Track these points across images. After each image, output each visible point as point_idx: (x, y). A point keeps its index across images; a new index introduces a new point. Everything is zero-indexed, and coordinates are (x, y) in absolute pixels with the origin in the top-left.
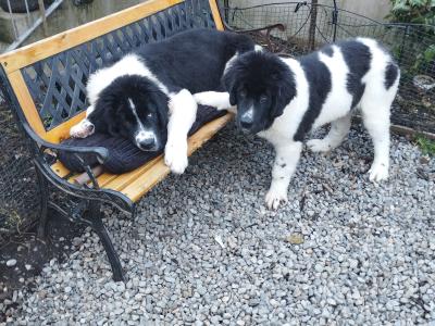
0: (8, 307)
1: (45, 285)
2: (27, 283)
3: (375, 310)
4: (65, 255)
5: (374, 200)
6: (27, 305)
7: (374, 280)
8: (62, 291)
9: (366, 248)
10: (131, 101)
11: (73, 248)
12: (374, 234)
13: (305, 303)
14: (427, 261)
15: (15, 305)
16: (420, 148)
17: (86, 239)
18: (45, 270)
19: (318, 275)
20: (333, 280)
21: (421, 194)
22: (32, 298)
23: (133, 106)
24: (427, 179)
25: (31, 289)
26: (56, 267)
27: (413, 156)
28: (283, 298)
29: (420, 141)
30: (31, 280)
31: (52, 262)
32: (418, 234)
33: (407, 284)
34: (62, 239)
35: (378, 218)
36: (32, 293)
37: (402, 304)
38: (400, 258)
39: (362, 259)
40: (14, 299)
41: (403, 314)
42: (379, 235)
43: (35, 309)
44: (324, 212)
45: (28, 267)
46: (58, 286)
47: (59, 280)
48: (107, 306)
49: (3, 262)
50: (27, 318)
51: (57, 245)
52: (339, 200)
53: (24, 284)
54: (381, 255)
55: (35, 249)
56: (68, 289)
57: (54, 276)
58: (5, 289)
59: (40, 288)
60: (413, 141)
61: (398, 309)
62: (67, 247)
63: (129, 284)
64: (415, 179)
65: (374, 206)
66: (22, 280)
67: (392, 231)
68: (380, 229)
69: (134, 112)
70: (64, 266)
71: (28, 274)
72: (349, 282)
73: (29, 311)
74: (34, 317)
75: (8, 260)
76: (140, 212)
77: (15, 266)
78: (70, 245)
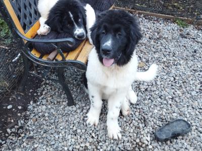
0: (18, 129)
1: (33, 115)
2: (22, 116)
3: (188, 97)
4: (36, 98)
5: (169, 50)
6: (28, 126)
7: (182, 84)
8: (44, 116)
9: (173, 71)
10: (70, 13)
11: (39, 94)
12: (174, 65)
13: (159, 99)
14: (199, 73)
15: (21, 127)
16: (178, 24)
17: (44, 88)
18: (29, 107)
19: (159, 86)
20: (166, 87)
21: (186, 45)
22: (29, 123)
23: (71, 16)
24: (186, 38)
25: (26, 118)
26: (34, 105)
27: (176, 29)
28: (149, 99)
29: (177, 21)
30: (24, 113)
31: (31, 103)
32: (191, 62)
33: (196, 84)
34: (31, 91)
35: (174, 57)
36: (28, 119)
37: (197, 92)
38: (189, 73)
39: (175, 77)
40: (20, 124)
41: (199, 96)
42: (176, 65)
43: (34, 127)
44: (150, 58)
45: (20, 108)
46: (41, 114)
47: (40, 111)
48: (71, 119)
49: (5, 108)
50: (32, 133)
51: (30, 94)
52: (154, 52)
53: (21, 116)
54: (181, 73)
55: (19, 98)
56: (46, 115)
57: (36, 109)
58: (12, 121)
59: (32, 117)
60: (174, 22)
61: (196, 95)
62: (35, 94)
63: (77, 106)
64: (181, 39)
65: (170, 53)
66: (19, 114)
67: (181, 62)
68: (176, 62)
69: (72, 19)
70: (38, 103)
71: (21, 111)
72: (173, 87)
73: (30, 129)
74: (35, 131)
75: (8, 106)
76: (66, 71)
77: (12, 108)
78: (37, 93)
